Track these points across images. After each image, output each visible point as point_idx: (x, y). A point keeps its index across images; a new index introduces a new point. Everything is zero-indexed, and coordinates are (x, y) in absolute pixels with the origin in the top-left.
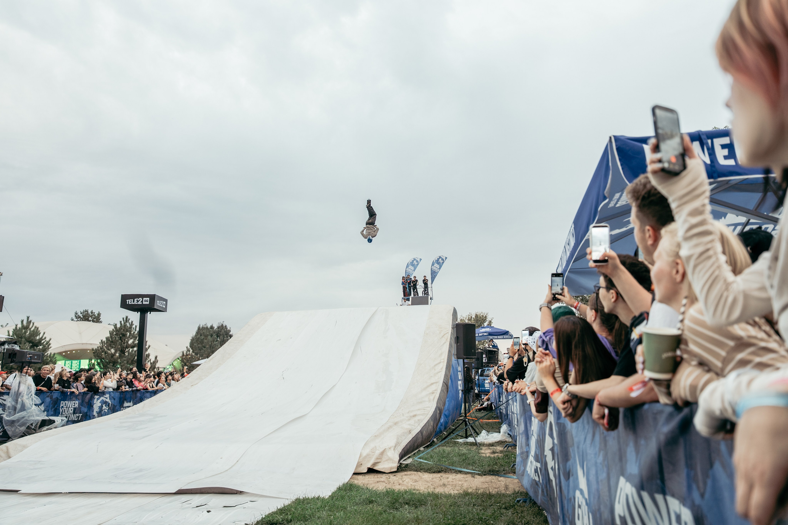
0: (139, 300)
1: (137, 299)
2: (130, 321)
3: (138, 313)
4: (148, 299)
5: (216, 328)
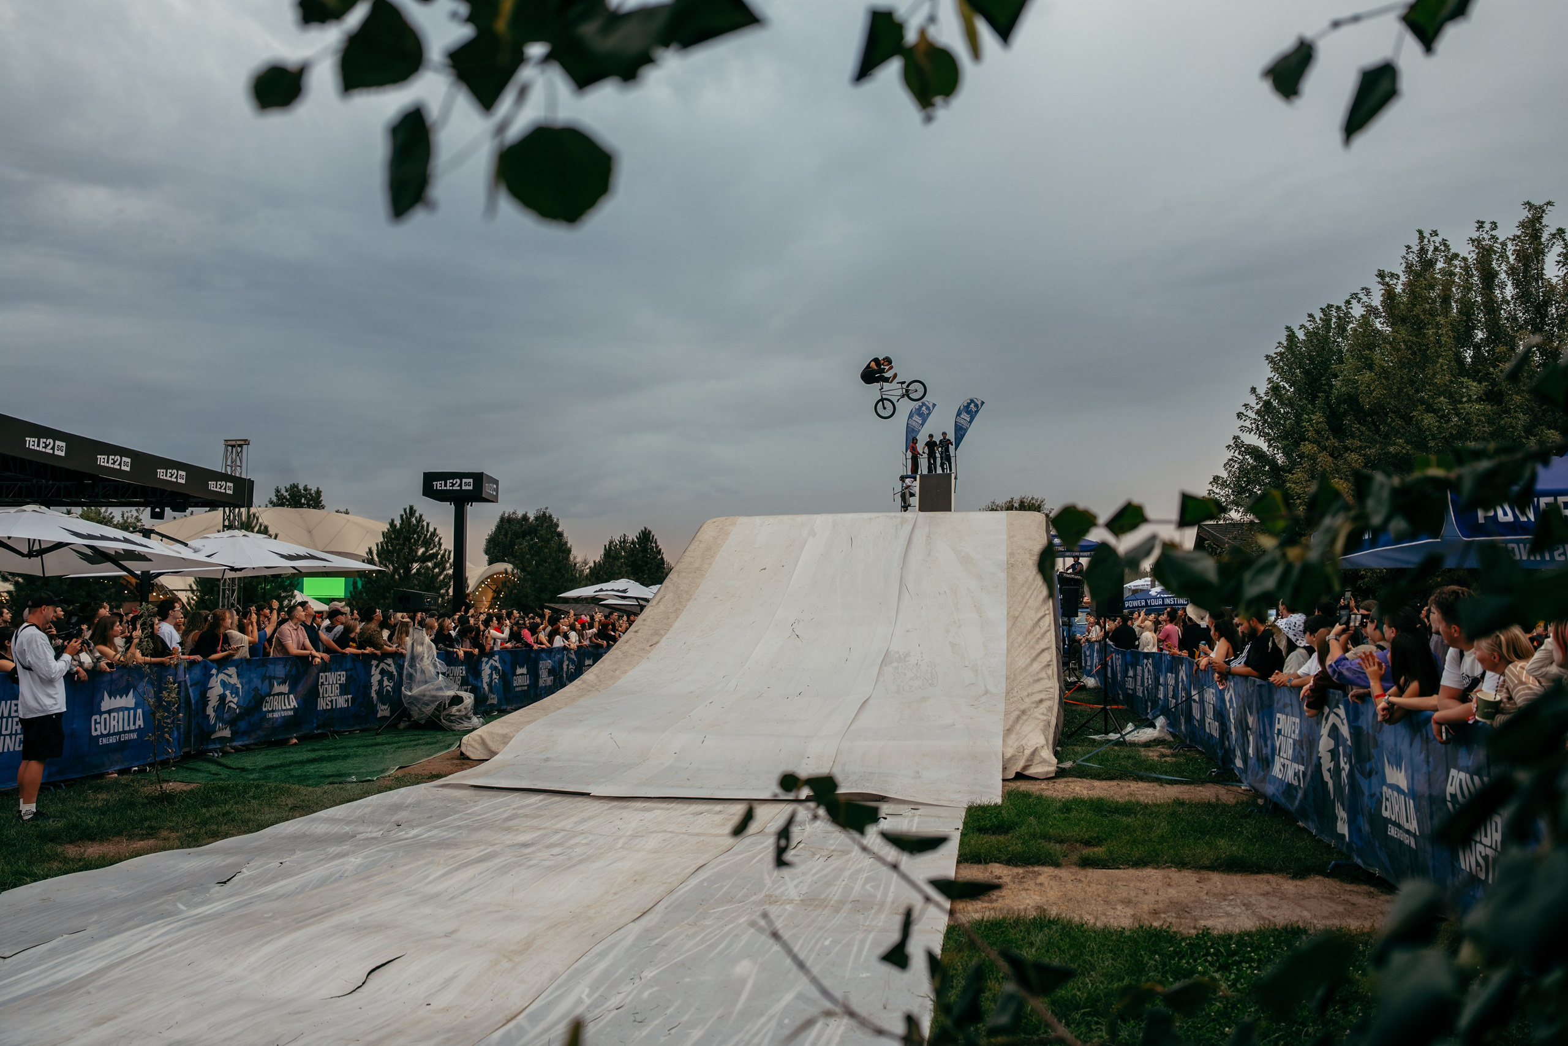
0: (454, 482)
1: (451, 481)
2: (417, 515)
4: (471, 480)
5: (532, 518)
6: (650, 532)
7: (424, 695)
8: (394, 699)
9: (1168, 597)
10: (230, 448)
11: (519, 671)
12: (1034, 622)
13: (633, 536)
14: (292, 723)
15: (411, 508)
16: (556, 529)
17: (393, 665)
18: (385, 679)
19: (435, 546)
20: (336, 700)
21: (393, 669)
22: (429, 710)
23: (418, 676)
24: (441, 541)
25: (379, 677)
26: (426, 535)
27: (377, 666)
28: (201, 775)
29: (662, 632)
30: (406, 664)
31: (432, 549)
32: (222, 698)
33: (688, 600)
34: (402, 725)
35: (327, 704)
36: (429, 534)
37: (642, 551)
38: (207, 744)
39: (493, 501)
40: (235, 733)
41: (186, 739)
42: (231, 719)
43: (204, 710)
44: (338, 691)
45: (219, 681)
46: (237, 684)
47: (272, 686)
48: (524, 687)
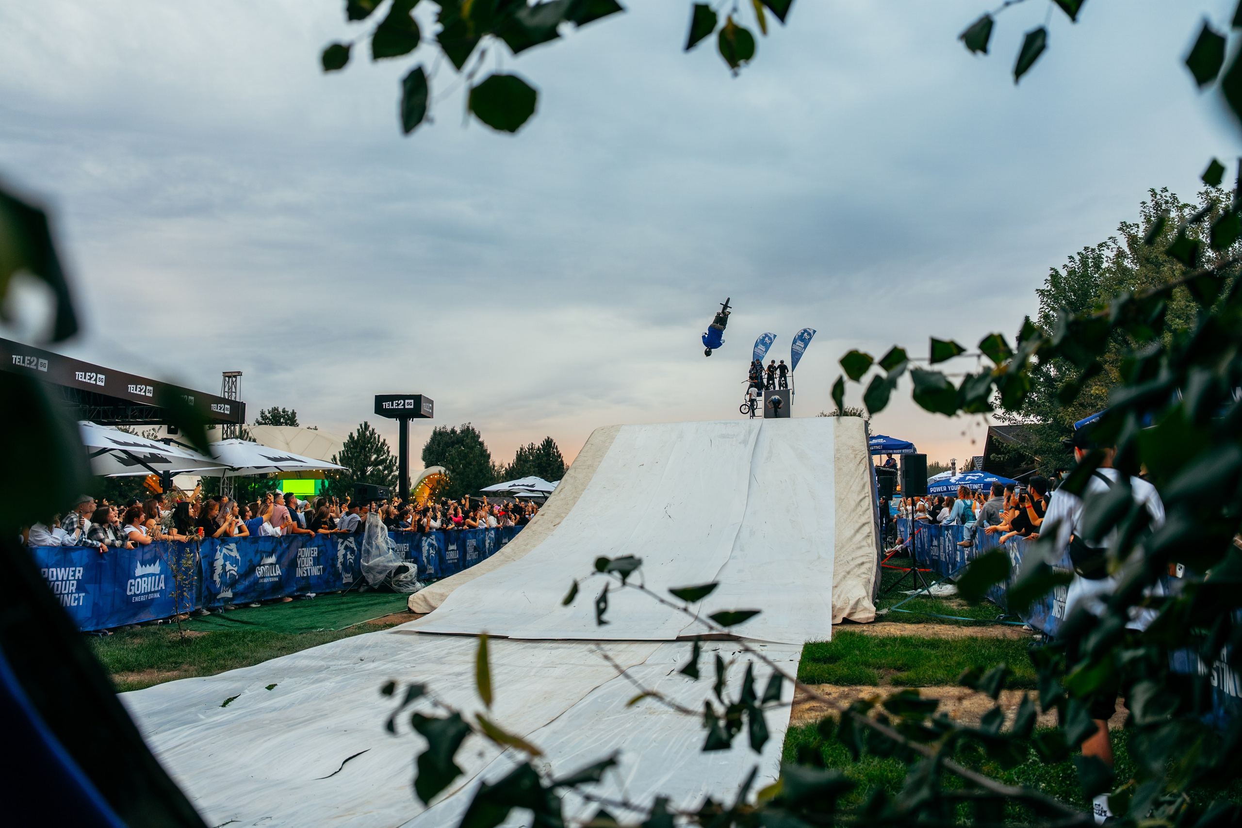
0: (399, 402)
1: (397, 402)
2: (370, 429)
3: (396, 420)
4: (412, 401)
5: (458, 431)
6: (552, 441)
7: (378, 566)
8: (355, 569)
10: (227, 378)
11: (451, 547)
12: (857, 502)
13: (538, 443)
14: (278, 586)
15: (366, 423)
17: (353, 542)
18: (348, 553)
19: (384, 453)
20: (310, 569)
21: (353, 545)
23: (374, 551)
24: (389, 449)
25: (343, 552)
26: (378, 445)
27: (342, 543)
28: (210, 626)
29: (563, 515)
31: (382, 456)
32: (224, 566)
33: (583, 490)
34: (362, 590)
35: (304, 573)
36: (380, 444)
37: (546, 456)
38: (214, 603)
39: (429, 417)
40: (235, 595)
41: (198, 598)
42: (232, 583)
43: (212, 576)
44: (312, 563)
45: (222, 554)
46: (236, 557)
47: (262, 559)
48: (455, 559)
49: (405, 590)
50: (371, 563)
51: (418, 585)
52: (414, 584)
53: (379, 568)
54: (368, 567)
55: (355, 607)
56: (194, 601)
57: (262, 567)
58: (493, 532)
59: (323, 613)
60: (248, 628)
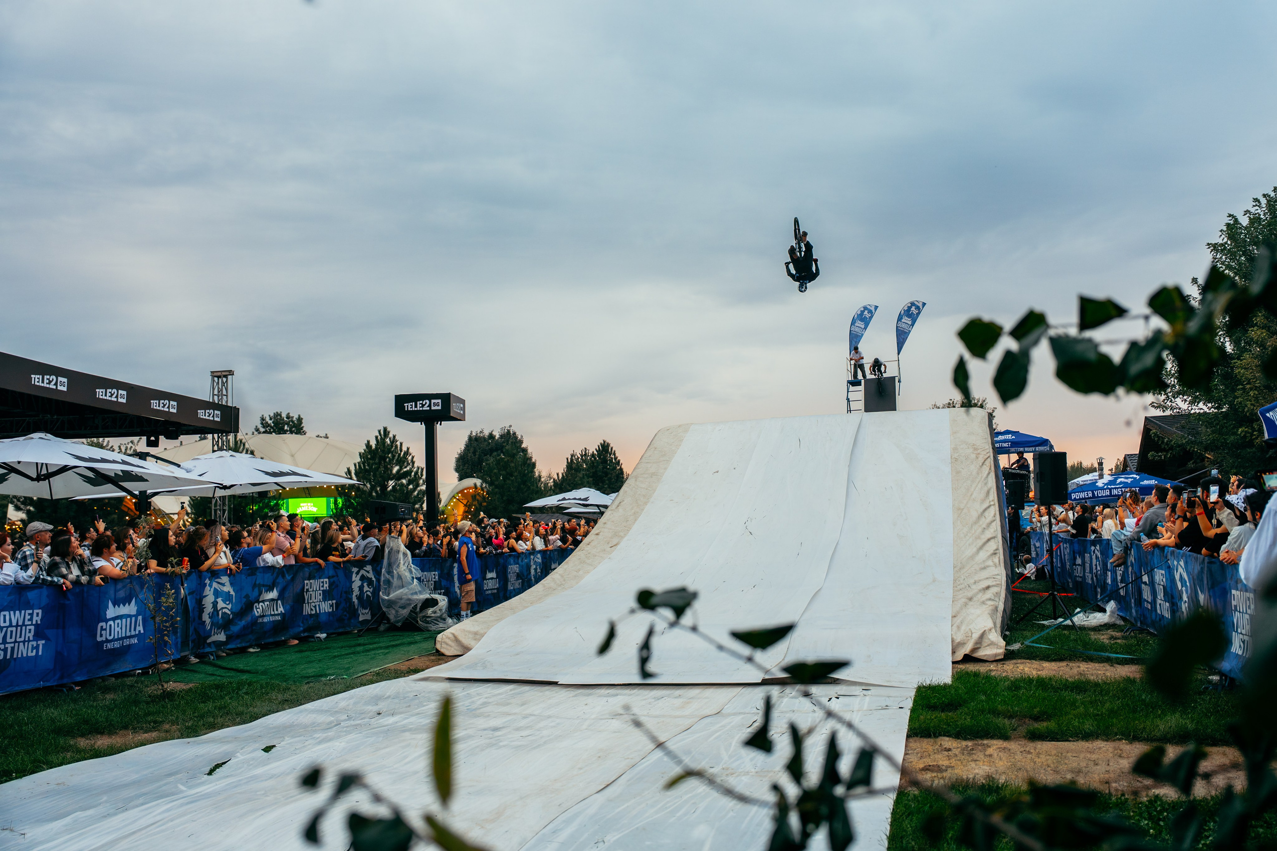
0: (424, 403)
1: (421, 402)
2: (391, 435)
3: (421, 424)
4: (440, 401)
5: (497, 437)
6: (608, 445)
7: (401, 599)
8: (373, 603)
9: (1115, 488)
10: (216, 379)
11: (490, 575)
12: (979, 513)
13: (592, 449)
14: (281, 626)
15: (385, 429)
16: (521, 446)
17: (371, 572)
18: (365, 584)
19: (408, 464)
20: (319, 605)
21: (371, 575)
22: (405, 612)
23: (395, 582)
24: (414, 460)
25: (358, 583)
26: (400, 454)
27: (357, 573)
28: (198, 676)
29: (622, 534)
30: (383, 570)
31: (406, 467)
32: (215, 604)
33: (646, 503)
34: (382, 628)
35: (311, 610)
36: (402, 453)
37: (602, 463)
38: (204, 648)
39: (461, 420)
40: (229, 638)
41: (185, 643)
42: (225, 624)
43: (200, 617)
44: (321, 597)
45: (212, 590)
46: (229, 592)
47: (260, 593)
48: (495, 589)
49: (433, 628)
50: (392, 596)
51: (450, 621)
52: (444, 620)
53: (403, 601)
54: (389, 601)
55: (374, 649)
56: (179, 645)
57: (261, 604)
58: (539, 556)
59: (335, 657)
60: (244, 677)
